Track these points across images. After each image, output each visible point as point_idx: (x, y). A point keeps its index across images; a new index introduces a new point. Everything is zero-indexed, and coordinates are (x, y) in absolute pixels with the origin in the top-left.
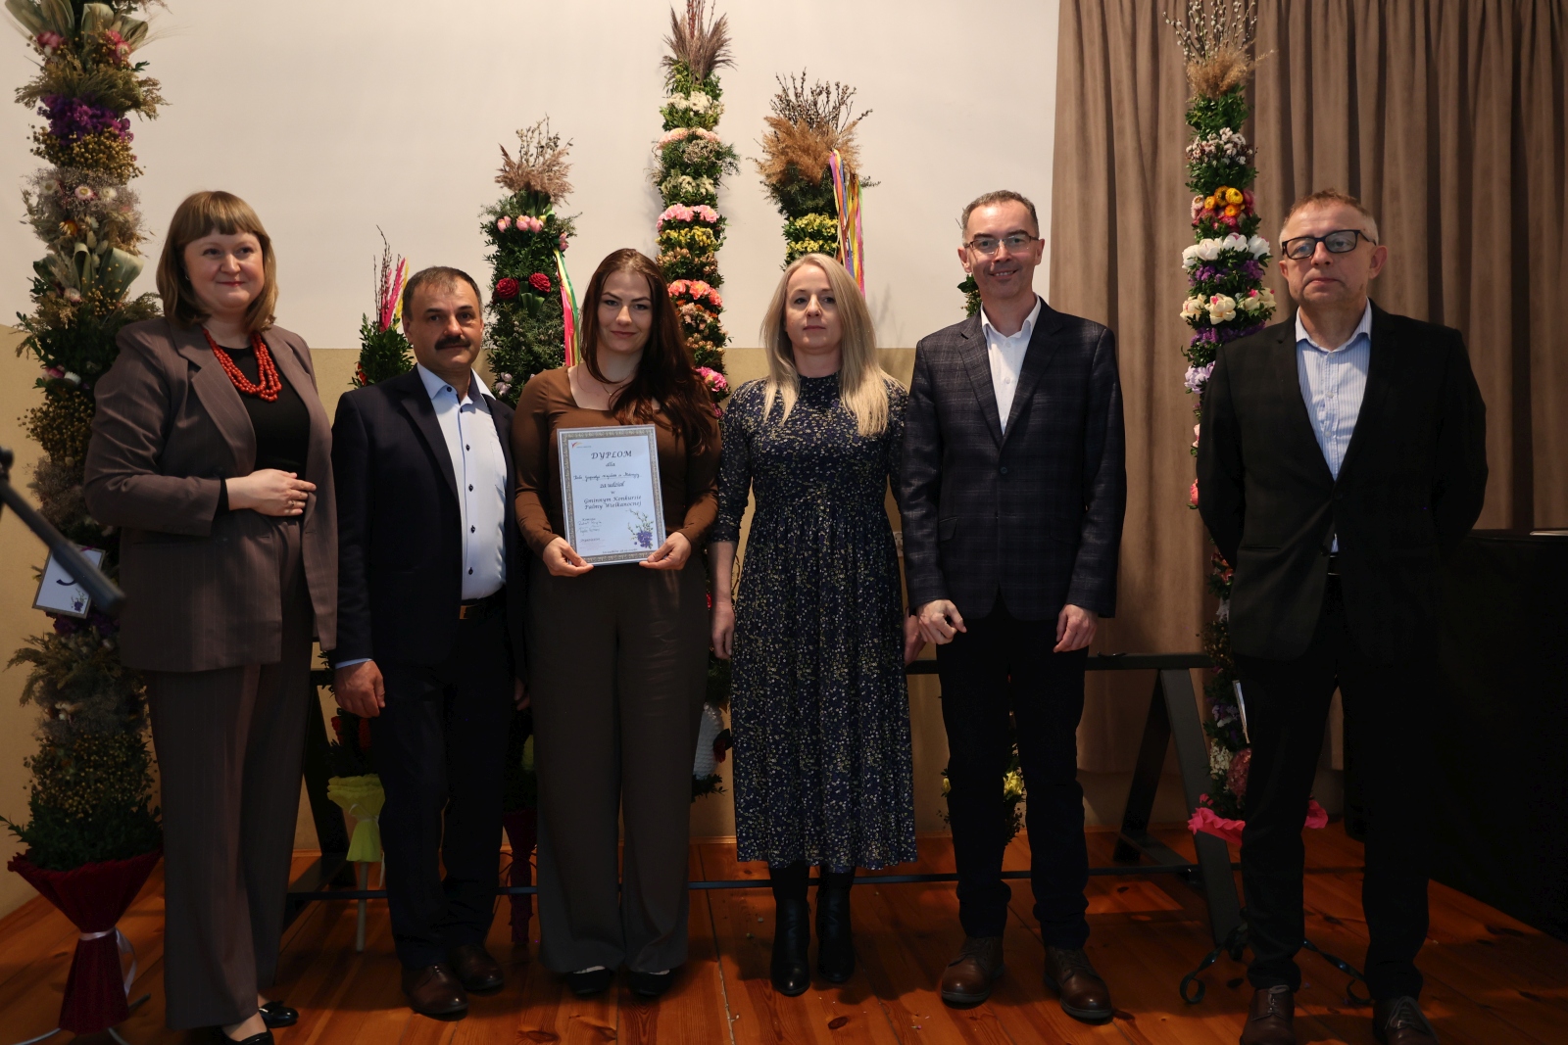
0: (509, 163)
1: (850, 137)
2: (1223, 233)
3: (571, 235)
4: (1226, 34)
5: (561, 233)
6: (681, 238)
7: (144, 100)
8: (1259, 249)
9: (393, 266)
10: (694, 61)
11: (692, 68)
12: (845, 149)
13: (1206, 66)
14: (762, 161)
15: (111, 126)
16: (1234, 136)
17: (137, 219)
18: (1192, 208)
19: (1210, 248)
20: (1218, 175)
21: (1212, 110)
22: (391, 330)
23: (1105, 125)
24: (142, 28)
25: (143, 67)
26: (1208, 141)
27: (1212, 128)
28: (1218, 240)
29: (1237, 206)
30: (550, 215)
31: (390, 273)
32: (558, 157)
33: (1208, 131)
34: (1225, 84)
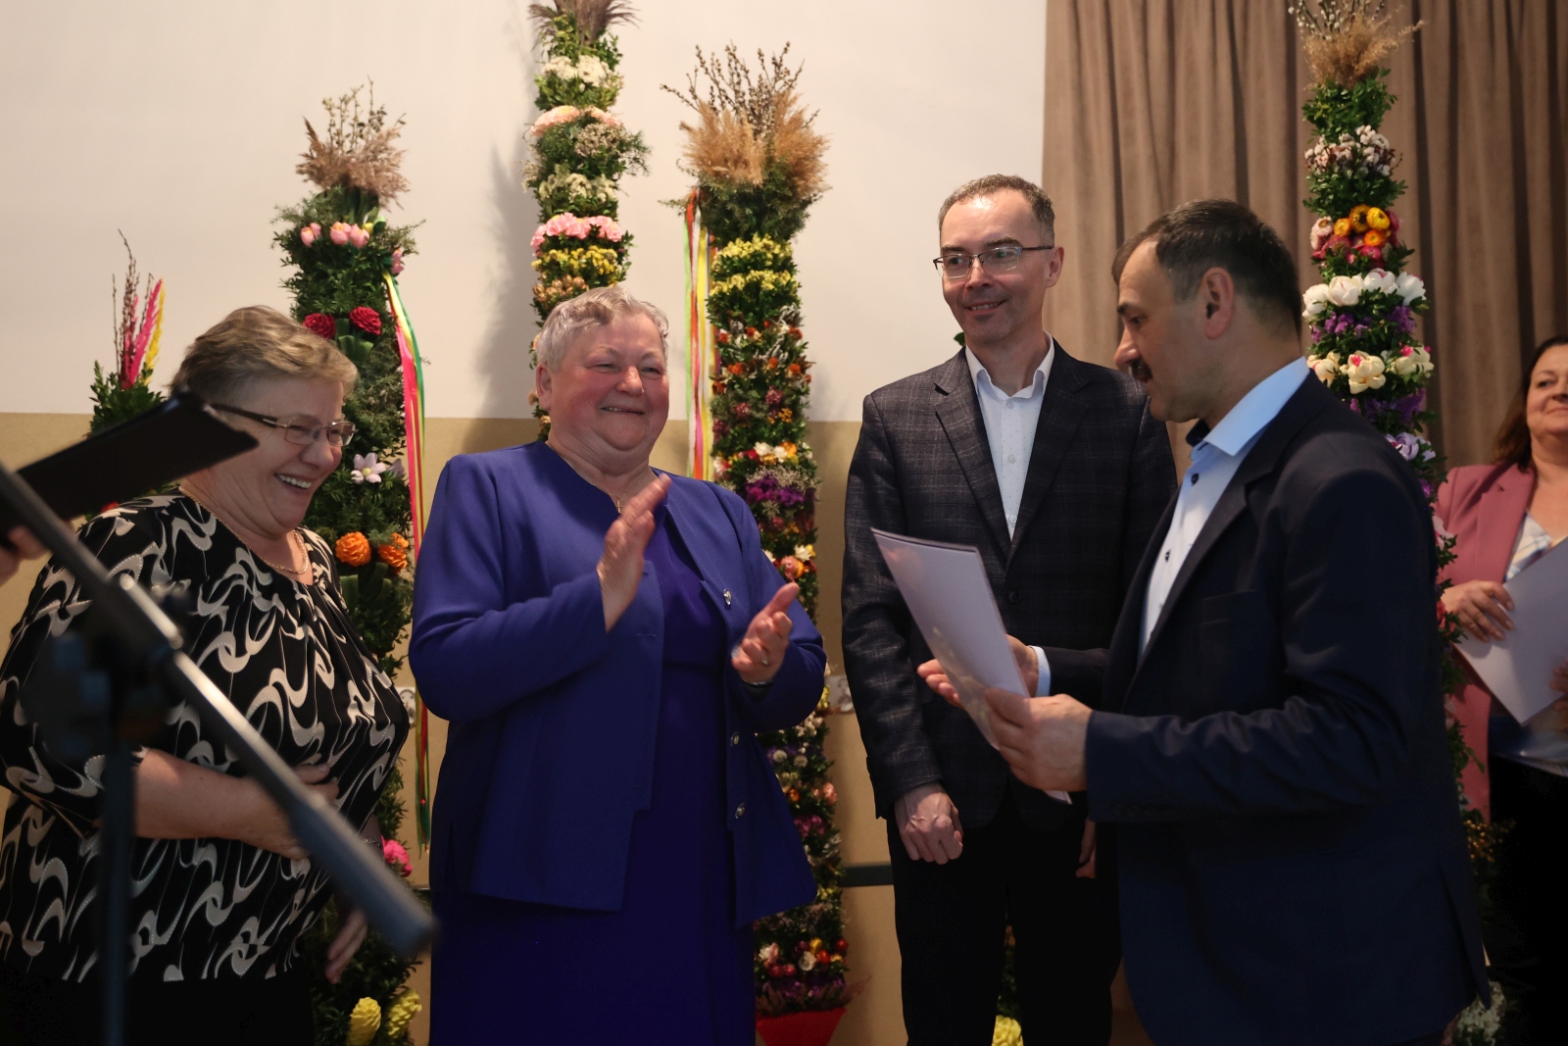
0: (316, 145)
2: (1363, 268)
3: (408, 252)
5: (393, 249)
6: (572, 261)
8: (1411, 291)
9: (141, 292)
10: (583, 12)
11: (581, 22)
13: (1334, 41)
16: (1374, 136)
18: (1315, 235)
19: (1346, 288)
20: (1353, 190)
21: (1344, 102)
22: (139, 388)
26: (1338, 143)
27: (1344, 126)
28: (1357, 278)
29: (1381, 232)
30: (378, 223)
31: (136, 302)
32: (387, 140)
33: (1338, 129)
34: (1360, 68)
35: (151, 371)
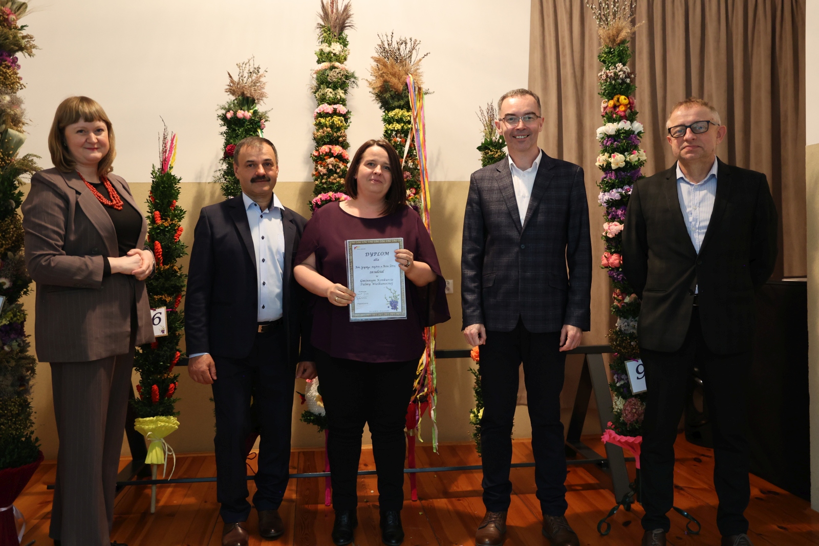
0: (232, 81)
1: (418, 67)
2: (619, 120)
3: (266, 121)
4: (619, 13)
5: (261, 120)
6: (327, 122)
7: (25, 46)
8: (637, 129)
9: (169, 138)
10: (333, 26)
11: (332, 30)
12: (416, 74)
13: (609, 29)
14: (370, 81)
15: (6, 61)
16: (624, 68)
17: (23, 113)
18: (602, 107)
19: (611, 128)
20: (615, 89)
21: (612, 54)
22: (168, 173)
23: (556, 60)
24: (24, 6)
25: (24, 28)
26: (610, 70)
27: (612, 63)
28: (615, 124)
29: (626, 105)
30: (255, 110)
31: (167, 142)
32: (259, 78)
33: (610, 65)
34: (619, 40)
35: (172, 167)
